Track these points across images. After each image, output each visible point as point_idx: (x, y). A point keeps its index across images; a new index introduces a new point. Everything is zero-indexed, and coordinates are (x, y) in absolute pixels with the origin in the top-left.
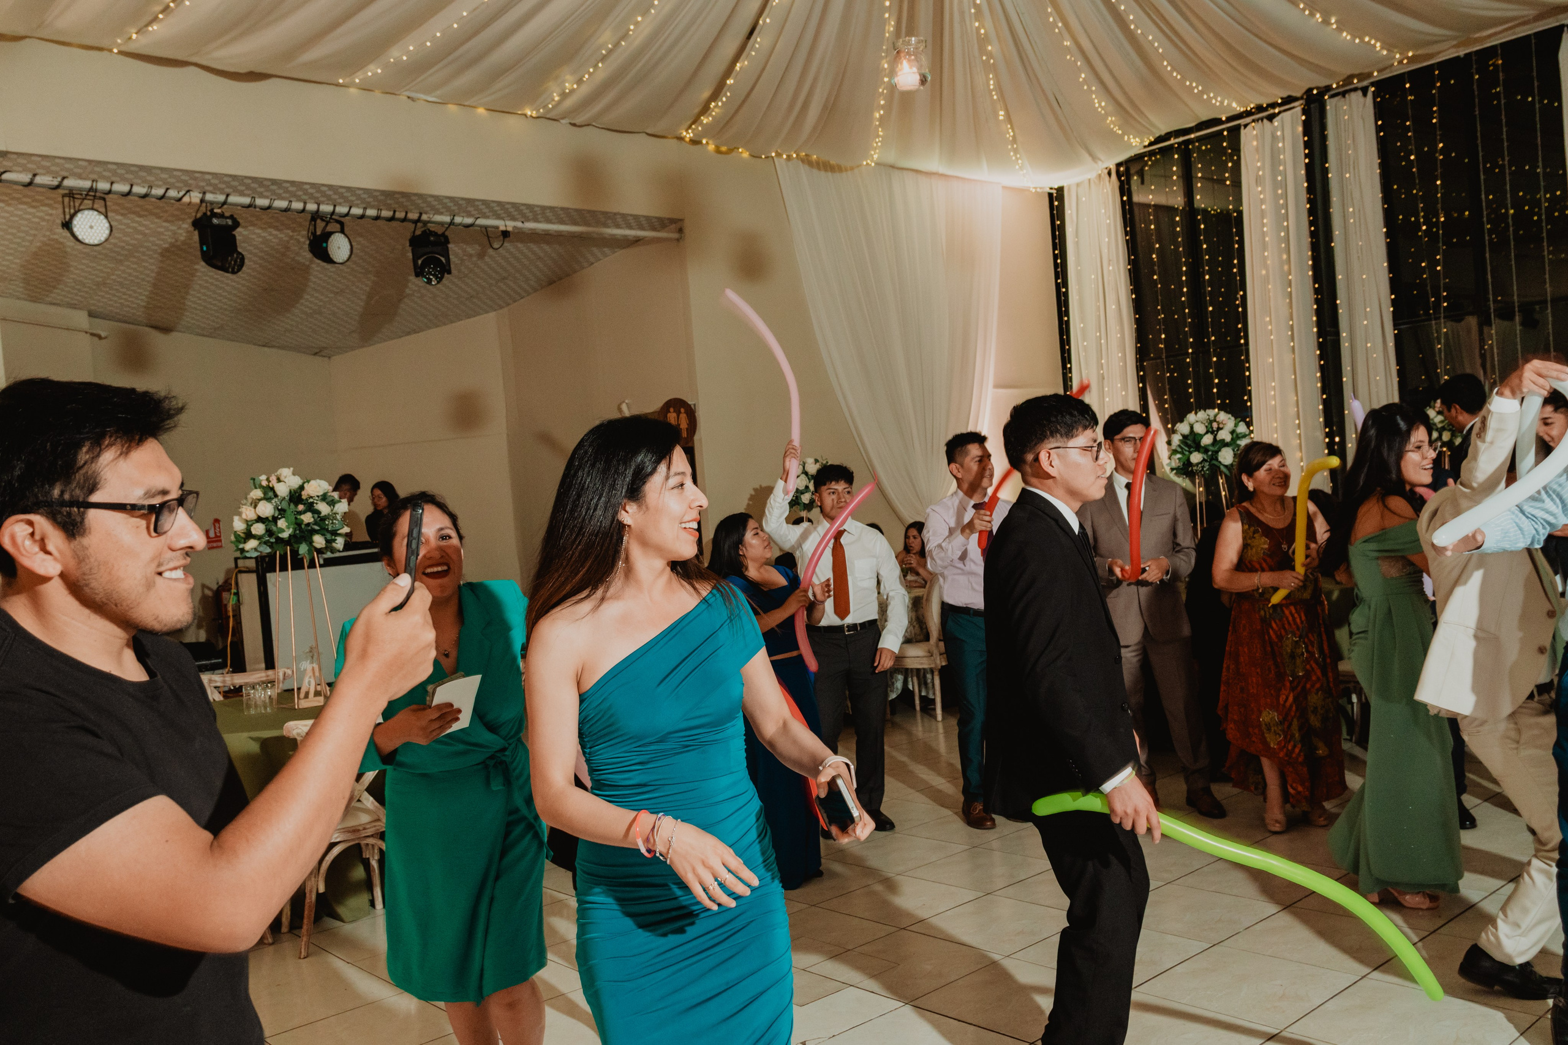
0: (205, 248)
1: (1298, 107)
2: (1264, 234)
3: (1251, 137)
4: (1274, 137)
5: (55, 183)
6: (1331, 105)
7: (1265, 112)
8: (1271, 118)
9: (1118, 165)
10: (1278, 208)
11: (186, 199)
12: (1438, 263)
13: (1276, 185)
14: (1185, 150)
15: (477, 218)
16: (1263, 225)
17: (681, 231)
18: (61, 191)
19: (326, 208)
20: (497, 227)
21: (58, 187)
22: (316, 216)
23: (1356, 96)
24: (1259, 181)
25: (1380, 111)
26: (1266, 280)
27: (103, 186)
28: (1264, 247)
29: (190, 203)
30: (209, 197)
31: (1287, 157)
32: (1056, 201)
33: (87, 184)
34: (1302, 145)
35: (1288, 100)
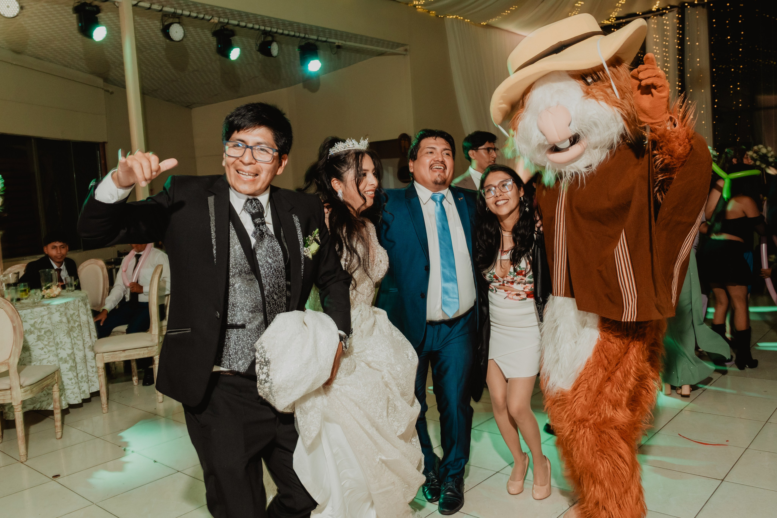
0: (219, 46)
1: (676, 10)
4: (664, 24)
5: (160, 8)
6: (690, 11)
8: (662, 15)
10: (663, 57)
11: (212, 21)
13: (663, 46)
15: (327, 38)
17: (406, 50)
18: (161, 13)
19: (268, 29)
20: (335, 43)
21: (161, 11)
22: (265, 33)
24: (655, 44)
27: (179, 11)
29: (213, 22)
30: (222, 20)
31: (669, 34)
33: (172, 10)
34: (676, 28)
35: (672, 7)
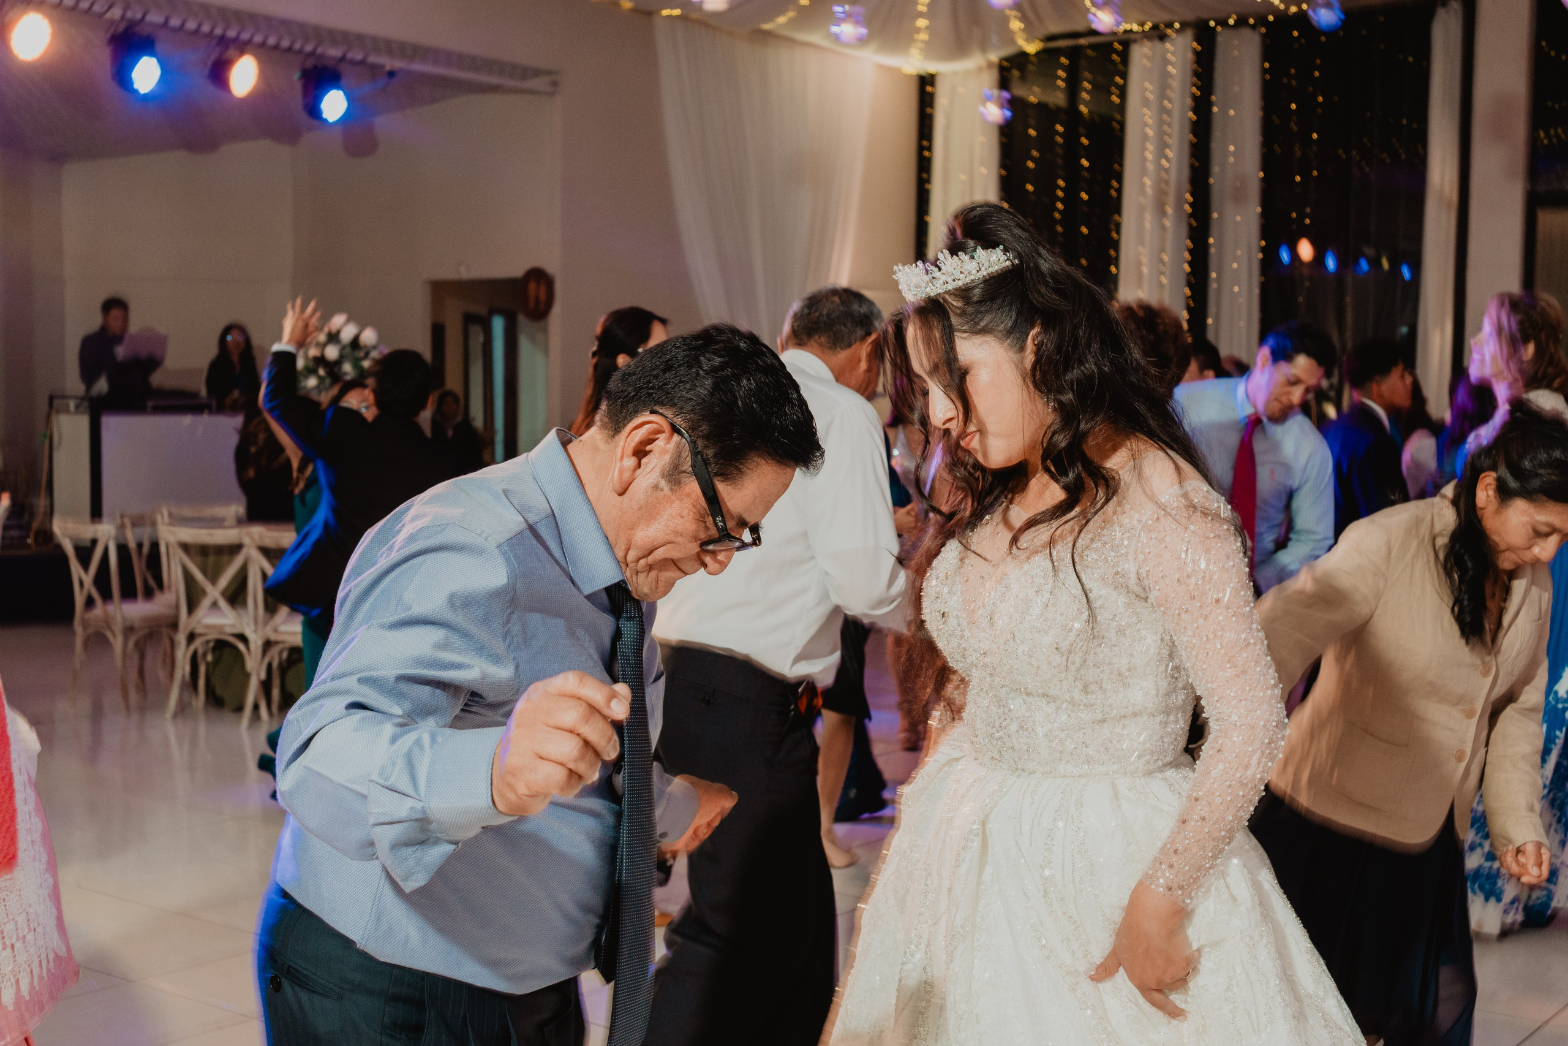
2: (1144, 159)
3: (1141, 55)
4: (1166, 62)
6: (1223, 37)
7: (1158, 34)
8: (1163, 39)
9: (1002, 60)
10: (1161, 134)
11: (108, 15)
12: (1307, 216)
13: (1163, 110)
14: (1074, 53)
15: (367, 55)
16: (1145, 149)
17: (555, 84)
20: (382, 66)
22: (224, 42)
23: (1246, 33)
24: (1146, 103)
25: (1267, 53)
26: (1142, 209)
28: (1144, 172)
29: (112, 19)
30: (129, 14)
31: (1175, 84)
32: (925, 84)
34: (1191, 72)
35: (1184, 24)
